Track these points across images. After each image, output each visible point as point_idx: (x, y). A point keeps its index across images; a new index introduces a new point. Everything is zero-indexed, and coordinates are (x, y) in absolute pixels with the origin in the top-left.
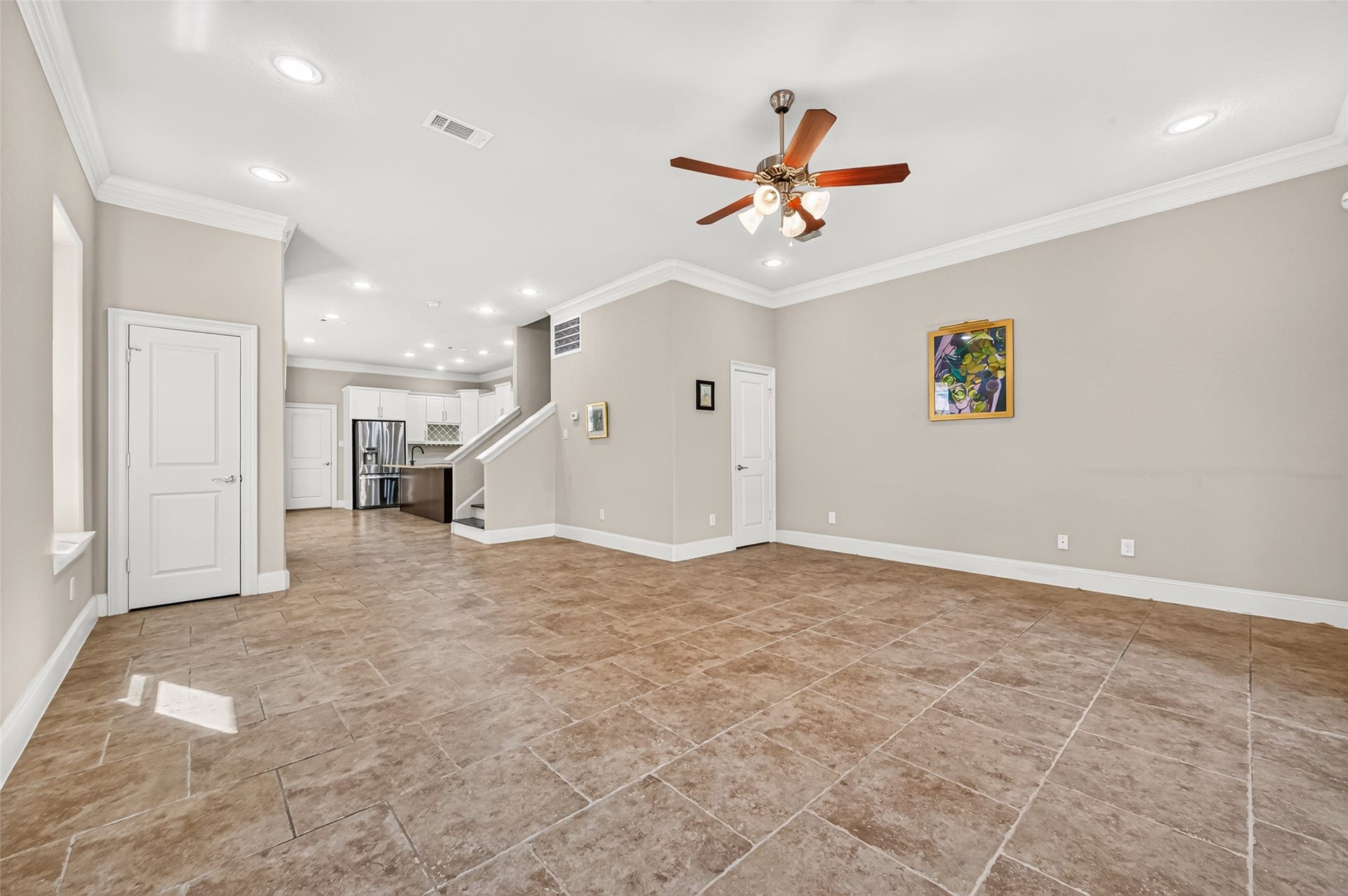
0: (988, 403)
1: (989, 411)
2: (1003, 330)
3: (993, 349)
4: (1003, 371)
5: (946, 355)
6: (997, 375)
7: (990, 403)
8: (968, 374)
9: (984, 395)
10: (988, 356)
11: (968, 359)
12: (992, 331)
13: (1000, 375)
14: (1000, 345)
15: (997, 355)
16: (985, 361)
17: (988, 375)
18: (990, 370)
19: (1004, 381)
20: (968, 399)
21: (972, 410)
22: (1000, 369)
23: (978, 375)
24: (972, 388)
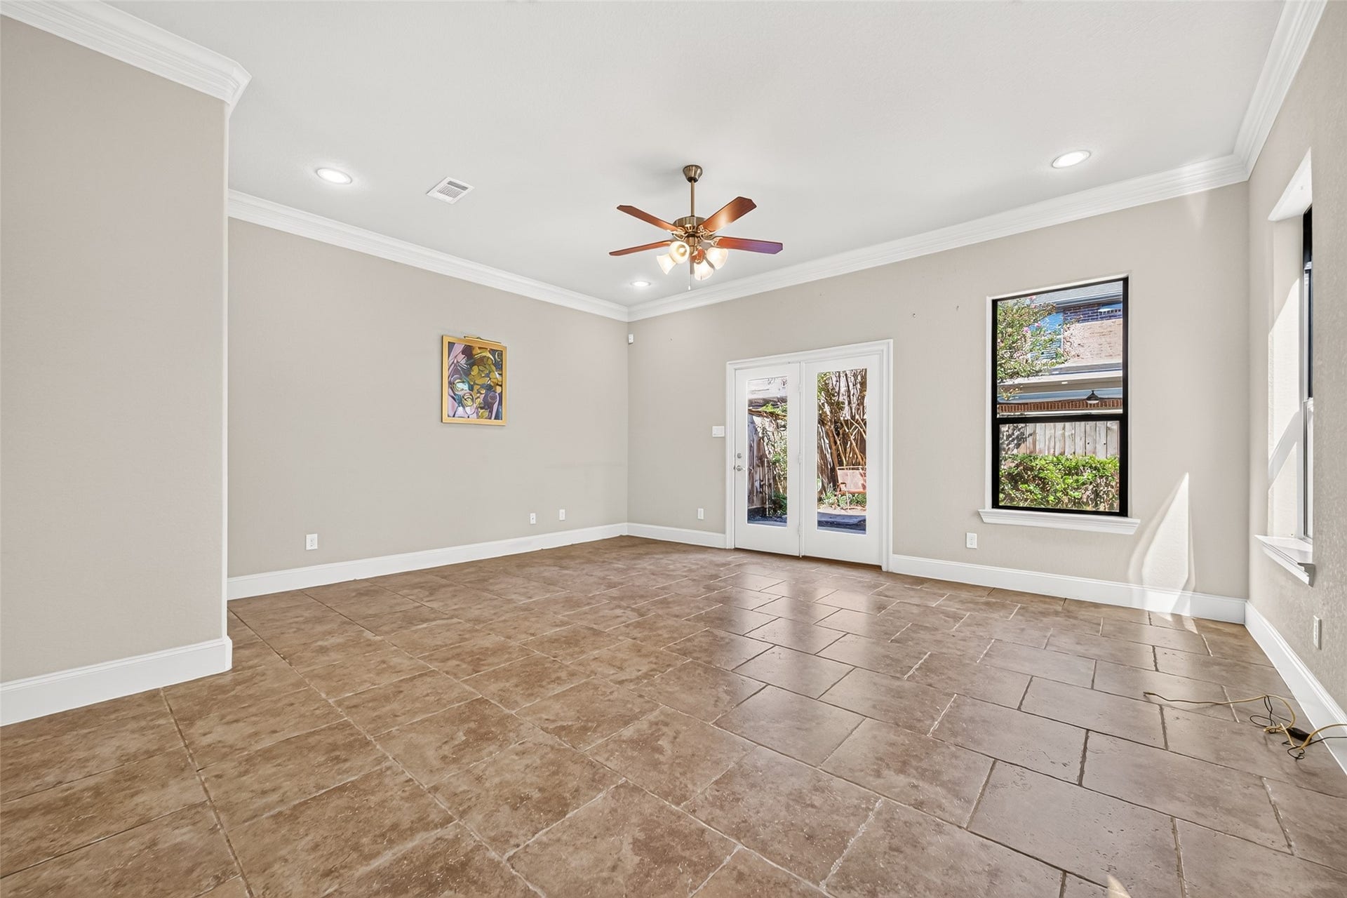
0: (490, 411)
1: (490, 418)
2: (501, 354)
3: (494, 368)
4: (500, 388)
5: (458, 362)
6: (496, 389)
7: (491, 412)
8: (475, 384)
9: (487, 405)
10: (490, 372)
11: (475, 370)
12: (493, 352)
13: (498, 389)
14: (499, 366)
15: (496, 373)
16: (488, 375)
17: (490, 388)
18: (492, 384)
19: (501, 395)
20: (475, 405)
21: (478, 417)
22: (498, 385)
23: (482, 386)
24: (479, 397)
